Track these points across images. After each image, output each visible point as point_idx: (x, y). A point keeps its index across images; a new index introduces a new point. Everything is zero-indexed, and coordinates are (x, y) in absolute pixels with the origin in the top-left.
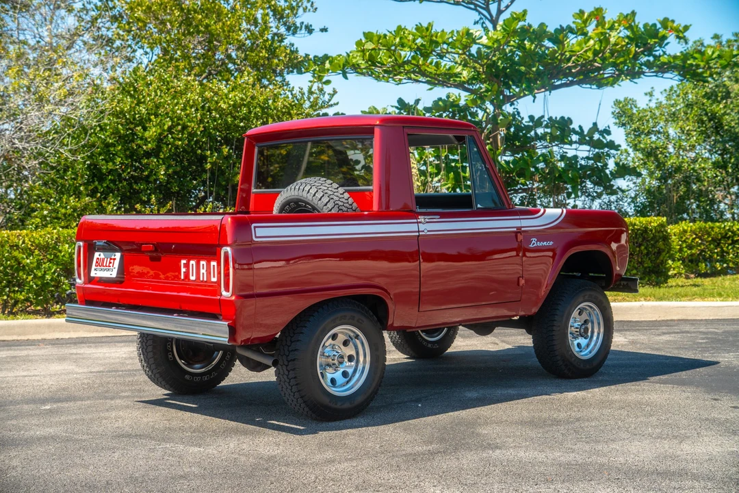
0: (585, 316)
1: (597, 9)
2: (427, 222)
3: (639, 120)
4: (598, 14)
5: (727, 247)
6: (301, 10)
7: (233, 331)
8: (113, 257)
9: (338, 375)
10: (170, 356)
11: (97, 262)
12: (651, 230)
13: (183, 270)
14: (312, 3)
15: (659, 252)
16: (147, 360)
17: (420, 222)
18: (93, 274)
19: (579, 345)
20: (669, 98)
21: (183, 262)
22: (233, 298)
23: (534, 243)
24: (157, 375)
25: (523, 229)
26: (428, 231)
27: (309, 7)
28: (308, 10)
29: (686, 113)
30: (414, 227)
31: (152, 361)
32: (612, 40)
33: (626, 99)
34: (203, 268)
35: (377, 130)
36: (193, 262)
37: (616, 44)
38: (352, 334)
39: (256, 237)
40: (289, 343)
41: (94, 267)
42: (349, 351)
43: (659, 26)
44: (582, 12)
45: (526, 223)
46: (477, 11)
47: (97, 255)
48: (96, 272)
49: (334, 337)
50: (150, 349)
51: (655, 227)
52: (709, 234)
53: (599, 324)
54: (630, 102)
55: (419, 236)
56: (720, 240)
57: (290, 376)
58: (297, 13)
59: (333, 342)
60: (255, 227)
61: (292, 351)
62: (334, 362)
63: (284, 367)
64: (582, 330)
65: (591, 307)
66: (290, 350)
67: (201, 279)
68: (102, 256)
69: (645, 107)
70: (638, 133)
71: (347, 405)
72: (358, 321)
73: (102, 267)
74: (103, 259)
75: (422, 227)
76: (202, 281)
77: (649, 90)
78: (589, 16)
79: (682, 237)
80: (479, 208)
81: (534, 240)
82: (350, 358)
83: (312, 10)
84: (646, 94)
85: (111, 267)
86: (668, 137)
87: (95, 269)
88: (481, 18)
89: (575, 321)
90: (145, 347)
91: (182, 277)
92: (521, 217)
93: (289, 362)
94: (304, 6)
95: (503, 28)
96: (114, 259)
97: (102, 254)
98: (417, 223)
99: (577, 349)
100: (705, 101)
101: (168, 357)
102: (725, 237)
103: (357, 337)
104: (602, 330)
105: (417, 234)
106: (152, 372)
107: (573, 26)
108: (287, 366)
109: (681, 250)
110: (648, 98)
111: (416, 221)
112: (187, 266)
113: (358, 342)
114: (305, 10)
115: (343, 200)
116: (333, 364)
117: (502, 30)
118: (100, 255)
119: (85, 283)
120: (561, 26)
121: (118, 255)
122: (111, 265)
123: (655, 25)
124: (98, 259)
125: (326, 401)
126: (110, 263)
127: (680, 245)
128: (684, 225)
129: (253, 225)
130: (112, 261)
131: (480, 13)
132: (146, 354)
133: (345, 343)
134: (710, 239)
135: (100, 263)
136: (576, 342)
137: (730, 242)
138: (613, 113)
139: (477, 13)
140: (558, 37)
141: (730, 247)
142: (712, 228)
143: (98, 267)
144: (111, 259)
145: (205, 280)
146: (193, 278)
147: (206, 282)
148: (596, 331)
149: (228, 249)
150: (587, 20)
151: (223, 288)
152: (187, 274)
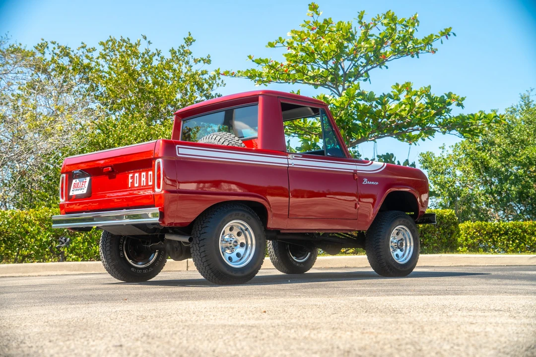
0: (401, 236)
1: (407, 83)
2: (294, 159)
3: (436, 165)
4: (408, 87)
5: (497, 239)
6: (215, 86)
7: (162, 215)
8: (85, 181)
9: (234, 256)
10: (121, 254)
11: (74, 186)
12: (446, 218)
13: (130, 181)
14: (222, 81)
15: (452, 233)
16: (106, 256)
17: (289, 158)
18: (71, 194)
19: (397, 255)
20: (454, 151)
21: (131, 175)
22: (163, 192)
23: (366, 181)
24: (113, 267)
25: (358, 172)
26: (295, 165)
27: (220, 83)
28: (219, 86)
29: (466, 160)
30: (285, 161)
31: (109, 257)
32: (417, 104)
33: (427, 153)
34: (143, 177)
35: (260, 98)
36: (137, 175)
37: (419, 108)
38: (244, 228)
39: (179, 154)
40: (200, 229)
41: (72, 189)
42: (242, 239)
43: (446, 97)
44: (397, 85)
45: (360, 168)
46: (330, 89)
47: (74, 181)
48: (73, 192)
49: (231, 229)
50: (108, 248)
51: (448, 216)
52: (484, 229)
53: (410, 239)
54: (429, 154)
55: (288, 167)
56: (492, 233)
57: (201, 251)
58: (212, 88)
59: (230, 233)
60: (178, 147)
61: (203, 233)
62: (231, 245)
63: (197, 245)
64: (399, 244)
65: (403, 229)
66: (201, 233)
67: (142, 185)
68: (78, 181)
69: (440, 156)
70: (436, 172)
71: (239, 274)
72: (247, 218)
73: (77, 188)
74: (78, 183)
75: (290, 162)
76: (142, 186)
77: (442, 145)
78: (402, 87)
79: (467, 231)
80: (329, 156)
81: (366, 180)
82: (242, 245)
83: (222, 85)
84: (440, 148)
86: (455, 176)
87: (73, 191)
88: (332, 94)
89: (393, 239)
90: (105, 248)
91: (130, 186)
92: (357, 164)
93: (200, 241)
94: (217, 83)
95: (346, 94)
97: (77, 180)
98: (287, 158)
99: (396, 258)
100: (477, 152)
101: (120, 254)
102: (495, 231)
103: (247, 229)
104: (412, 244)
105: (287, 166)
106: (109, 265)
107: (392, 94)
108: (199, 244)
109: (466, 240)
110: (441, 150)
111: (286, 157)
112: (133, 178)
113: (247, 232)
114: (218, 85)
115: (238, 144)
116: (231, 247)
117: (346, 96)
119: (66, 201)
120: (383, 94)
121: (88, 179)
122: (83, 186)
123: (443, 96)
124: (75, 183)
125: (225, 270)
127: (466, 237)
128: (467, 224)
129: (177, 146)
130: (84, 183)
131: (331, 90)
132: (105, 252)
133: (239, 234)
134: (485, 232)
135: (76, 186)
136: (395, 253)
137: (498, 234)
138: (419, 160)
139: (330, 90)
140: (382, 101)
141: (499, 238)
142: (486, 225)
143: (75, 189)
144: (83, 182)
145: (145, 185)
146: (136, 185)
147: (145, 186)
148: (408, 244)
149: (160, 160)
150: (400, 89)
151: (156, 187)
152: (133, 183)
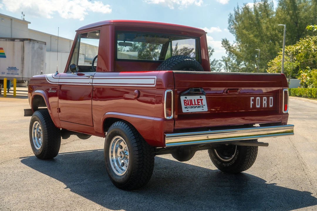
11: (185, 103)
13: (252, 102)
21: (252, 98)
34: (265, 101)
36: (258, 98)
41: (184, 106)
67: (264, 106)
73: (192, 106)
74: (191, 100)
85: (201, 105)
96: (202, 100)
112: (254, 100)
118: (186, 98)
126: (198, 102)
130: (200, 101)
135: (189, 103)
143: (188, 106)
145: (266, 106)
146: (258, 106)
152: (254, 105)
